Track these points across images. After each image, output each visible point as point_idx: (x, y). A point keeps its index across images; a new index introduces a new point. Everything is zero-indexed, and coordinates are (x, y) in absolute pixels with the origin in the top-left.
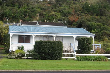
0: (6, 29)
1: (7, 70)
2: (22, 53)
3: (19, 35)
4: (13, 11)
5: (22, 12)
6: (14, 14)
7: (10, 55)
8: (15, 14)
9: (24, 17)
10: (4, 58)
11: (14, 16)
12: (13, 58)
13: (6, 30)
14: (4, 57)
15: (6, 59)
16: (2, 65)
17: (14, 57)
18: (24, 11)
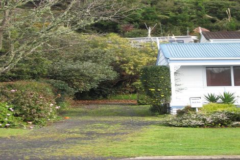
0: (141, 52)
1: (187, 155)
2: (233, 113)
3: (207, 67)
4: (160, 7)
5: (203, 7)
6: (168, 15)
7: (180, 118)
8: (171, 13)
9: (213, 21)
10: (152, 126)
11: (167, 19)
12: (192, 124)
13: (143, 54)
14: (152, 123)
15: (165, 127)
16: (156, 145)
17: (200, 123)
18: (211, 5)
